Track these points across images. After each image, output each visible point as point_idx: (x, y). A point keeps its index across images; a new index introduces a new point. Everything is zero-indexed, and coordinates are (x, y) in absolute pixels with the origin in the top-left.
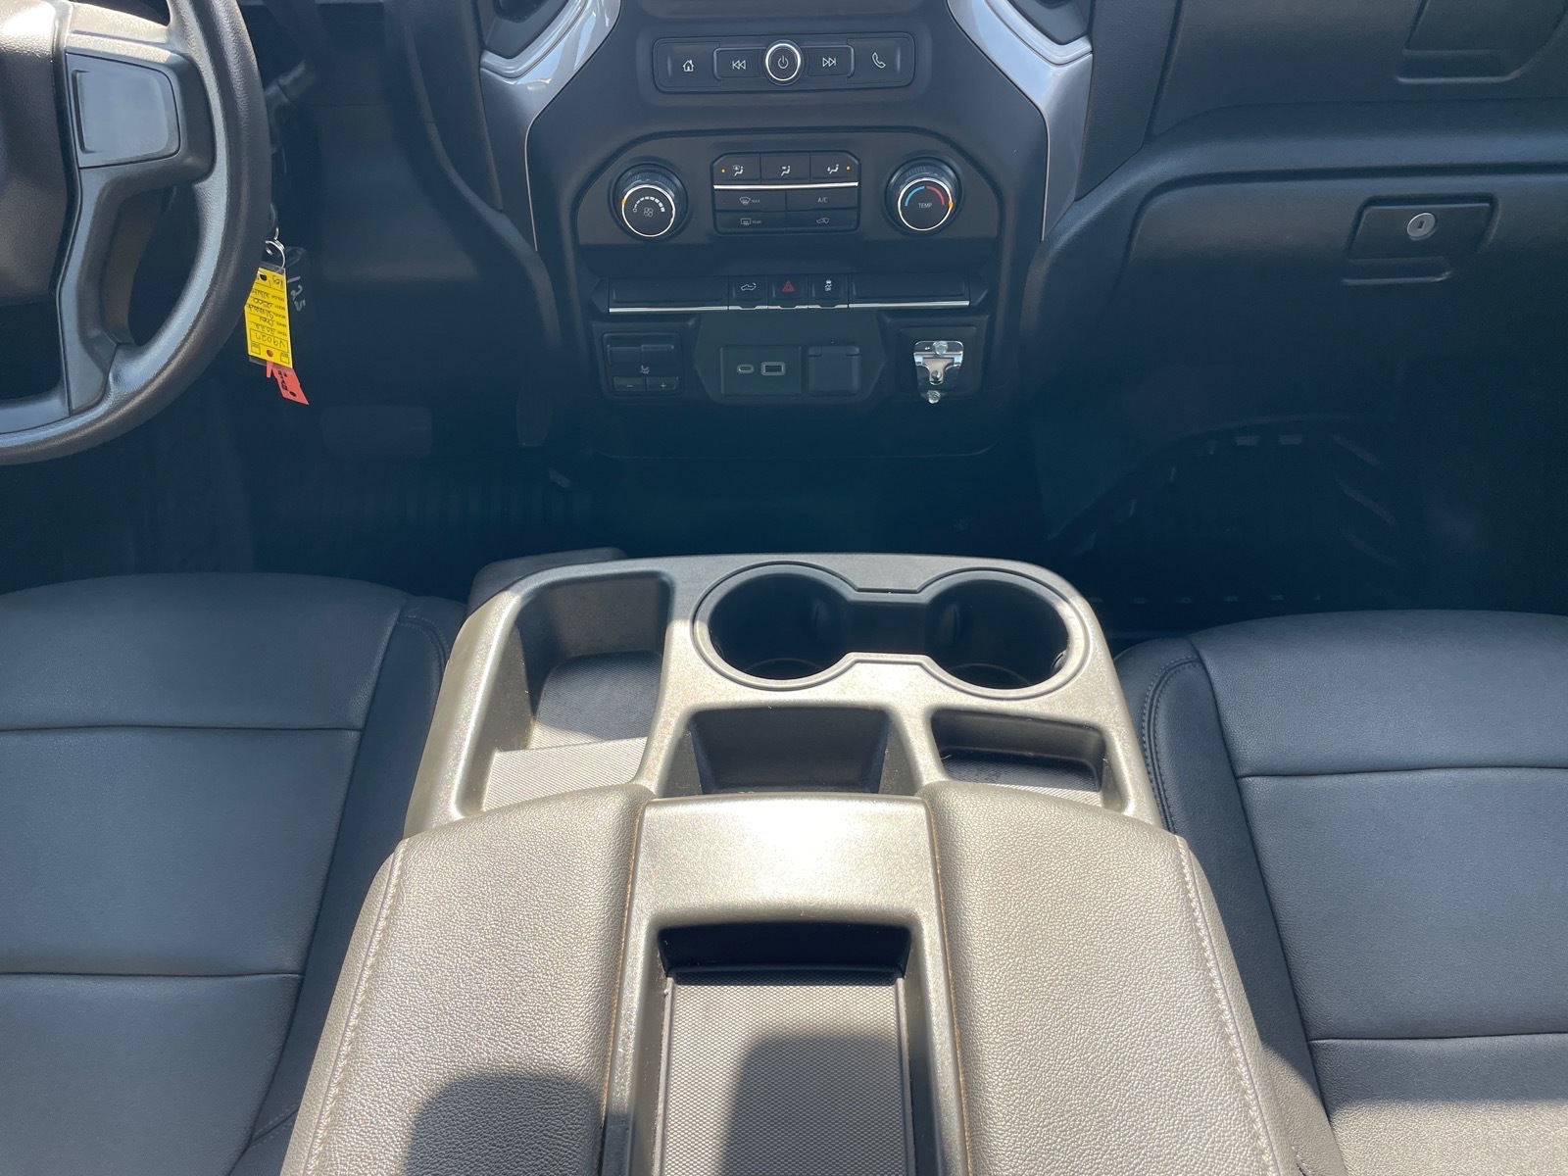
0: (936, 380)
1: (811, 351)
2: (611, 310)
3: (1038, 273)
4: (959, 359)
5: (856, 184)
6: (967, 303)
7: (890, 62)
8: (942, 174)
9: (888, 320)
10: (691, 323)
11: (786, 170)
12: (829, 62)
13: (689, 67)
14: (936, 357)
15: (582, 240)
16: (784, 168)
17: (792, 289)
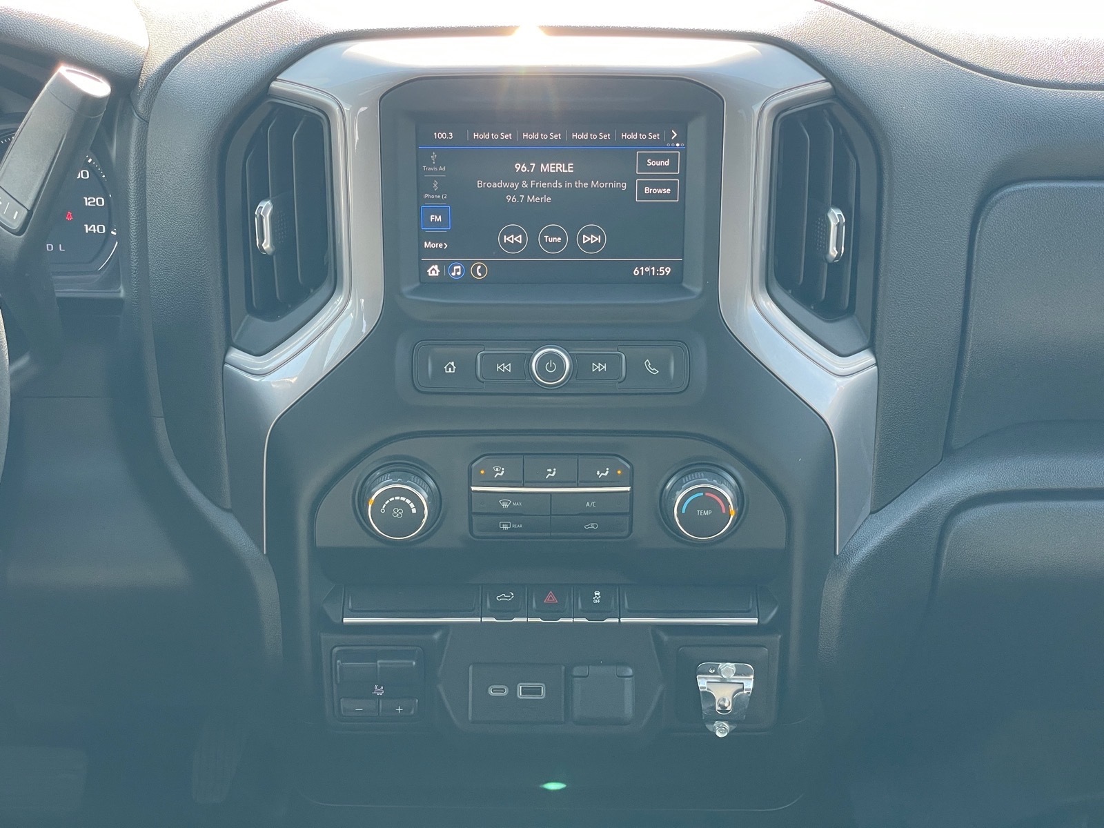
0: (724, 709)
1: (577, 671)
2: (346, 620)
3: (835, 590)
4: (749, 684)
5: (628, 489)
6: (755, 621)
7: (664, 368)
8: (722, 480)
9: (665, 638)
10: (436, 636)
11: (552, 473)
12: (599, 367)
13: (450, 368)
14: (723, 681)
15: (320, 543)
16: (550, 470)
17: (555, 601)
